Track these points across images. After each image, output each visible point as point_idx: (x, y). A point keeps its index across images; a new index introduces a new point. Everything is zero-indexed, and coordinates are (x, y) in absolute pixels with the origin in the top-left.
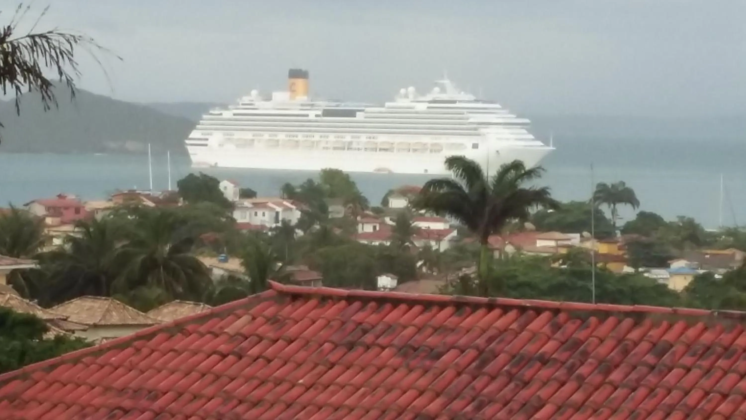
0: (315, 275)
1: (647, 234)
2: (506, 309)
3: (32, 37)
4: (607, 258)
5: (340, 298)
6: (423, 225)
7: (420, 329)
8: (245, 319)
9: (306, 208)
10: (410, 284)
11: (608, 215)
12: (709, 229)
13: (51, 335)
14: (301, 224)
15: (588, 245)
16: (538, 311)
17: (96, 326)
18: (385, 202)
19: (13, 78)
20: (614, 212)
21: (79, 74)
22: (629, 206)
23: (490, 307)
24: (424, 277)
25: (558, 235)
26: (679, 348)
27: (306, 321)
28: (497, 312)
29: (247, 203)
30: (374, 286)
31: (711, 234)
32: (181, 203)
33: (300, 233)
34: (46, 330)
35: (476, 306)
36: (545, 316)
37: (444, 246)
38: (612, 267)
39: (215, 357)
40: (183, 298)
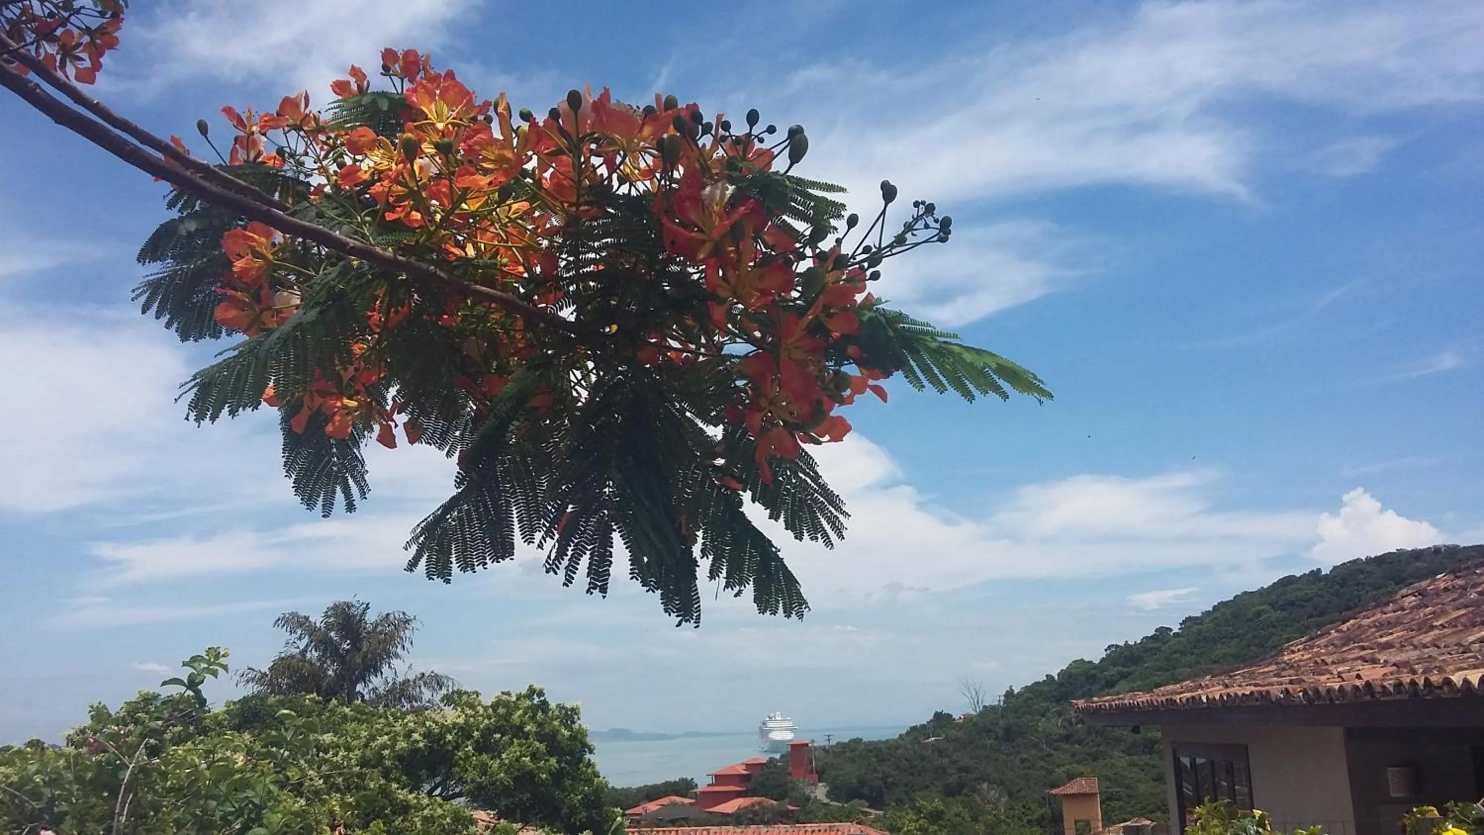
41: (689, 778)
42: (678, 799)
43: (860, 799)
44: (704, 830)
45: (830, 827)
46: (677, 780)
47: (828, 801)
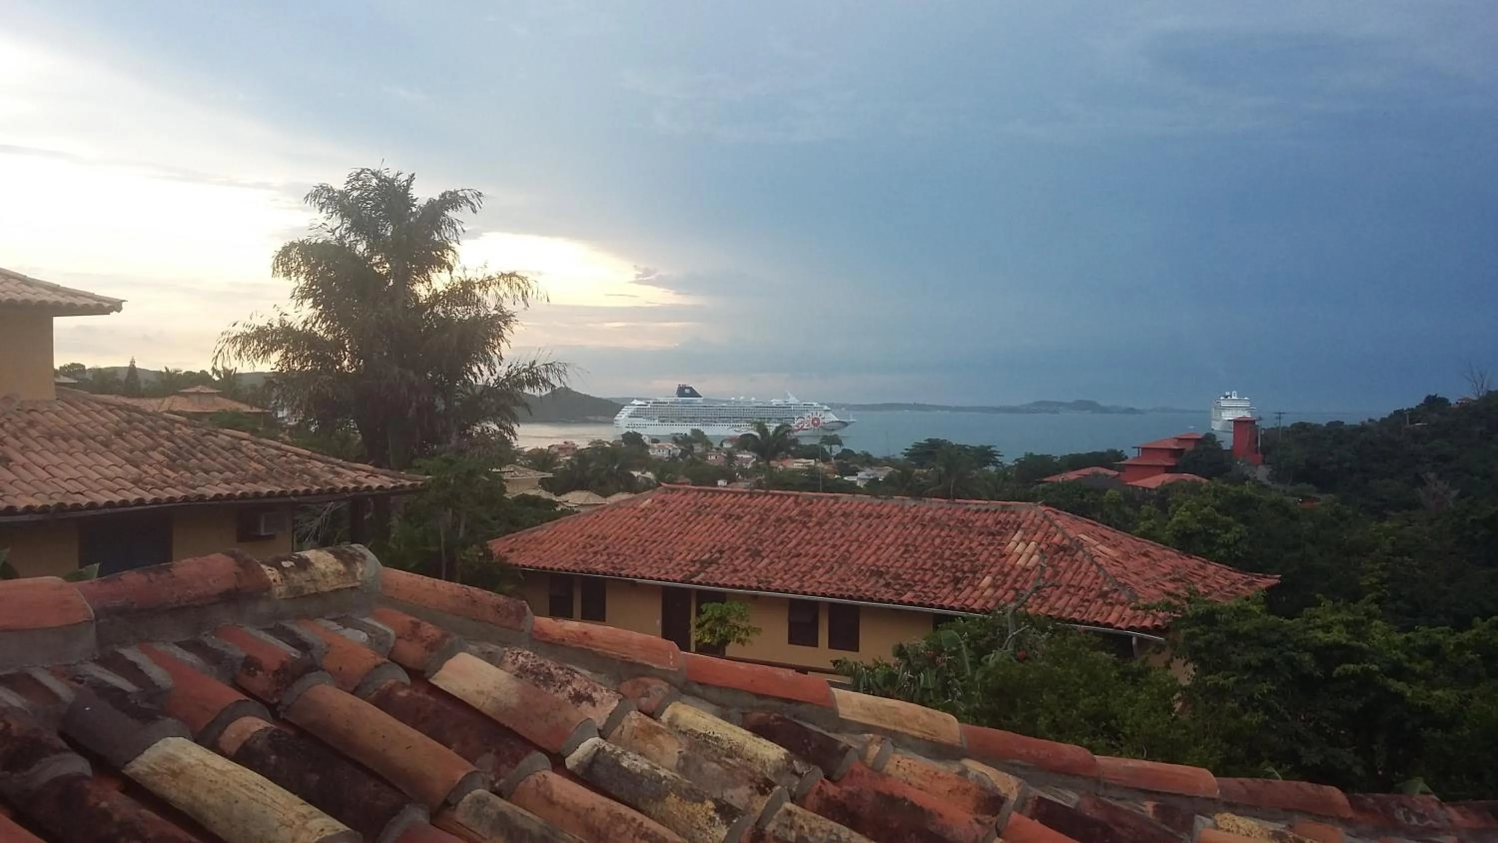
0: (688, 480)
1: (846, 460)
2: (774, 495)
3: (546, 365)
4: (828, 472)
5: (694, 490)
6: (739, 456)
7: (733, 505)
8: (649, 501)
9: (683, 447)
10: (733, 484)
11: (828, 450)
12: (875, 456)
13: (559, 509)
14: (681, 455)
15: (819, 465)
16: (789, 496)
17: (582, 505)
18: (721, 445)
19: (538, 384)
20: (831, 449)
21: (569, 381)
22: (837, 446)
23: (766, 494)
24: (740, 480)
25: (804, 460)
26: (856, 514)
27: (679, 502)
28: (769, 496)
29: (655, 445)
30: (716, 485)
31: (876, 459)
32: (623, 445)
33: (681, 460)
34: (557, 506)
35: (759, 495)
36: (792, 499)
37: (749, 466)
38: (830, 476)
39: (634, 519)
40: (624, 491)
41: (1119, 450)
42: (1102, 471)
43: (1308, 483)
44: (831, 498)
45: (1003, 506)
46: (1105, 451)
47: (1269, 483)
